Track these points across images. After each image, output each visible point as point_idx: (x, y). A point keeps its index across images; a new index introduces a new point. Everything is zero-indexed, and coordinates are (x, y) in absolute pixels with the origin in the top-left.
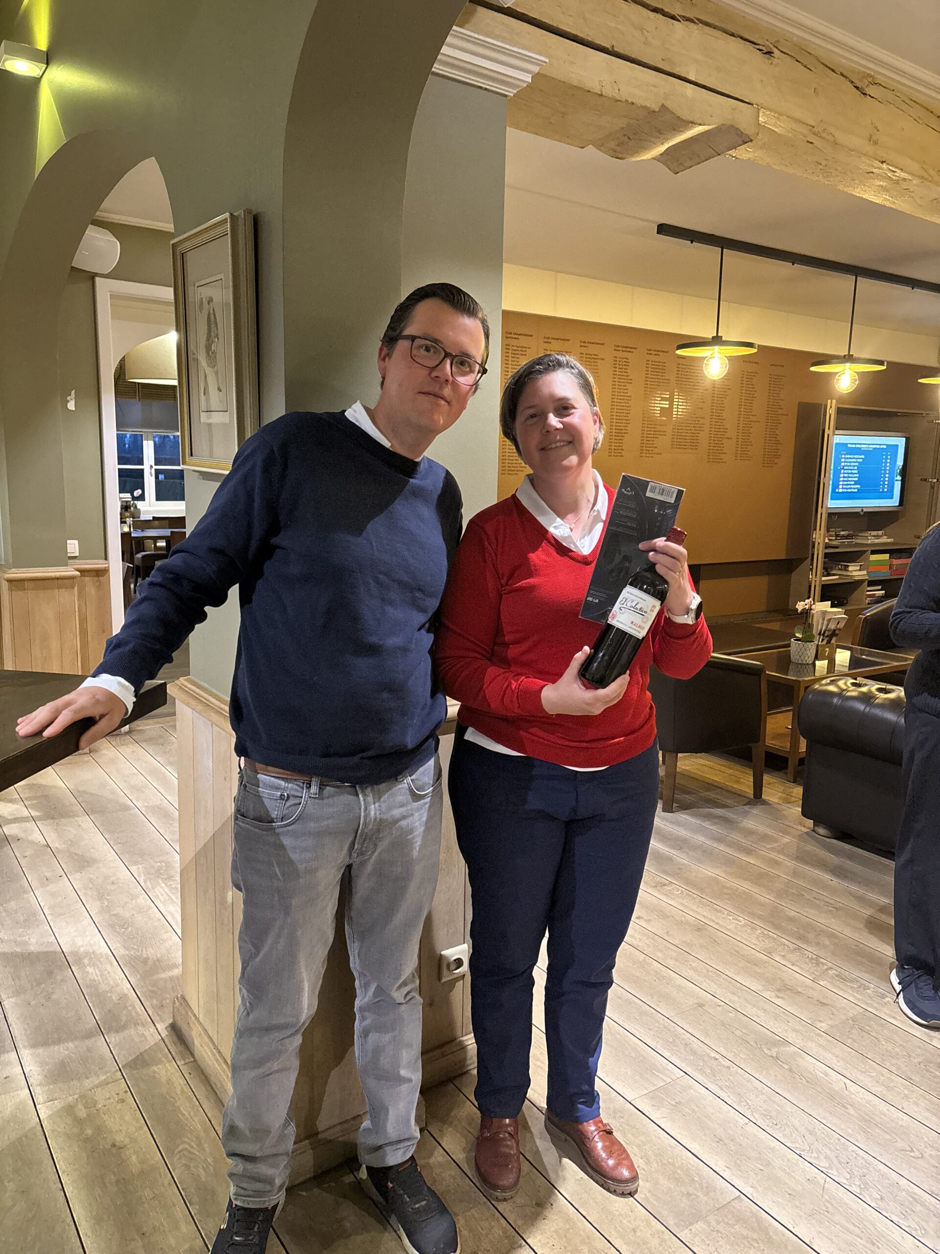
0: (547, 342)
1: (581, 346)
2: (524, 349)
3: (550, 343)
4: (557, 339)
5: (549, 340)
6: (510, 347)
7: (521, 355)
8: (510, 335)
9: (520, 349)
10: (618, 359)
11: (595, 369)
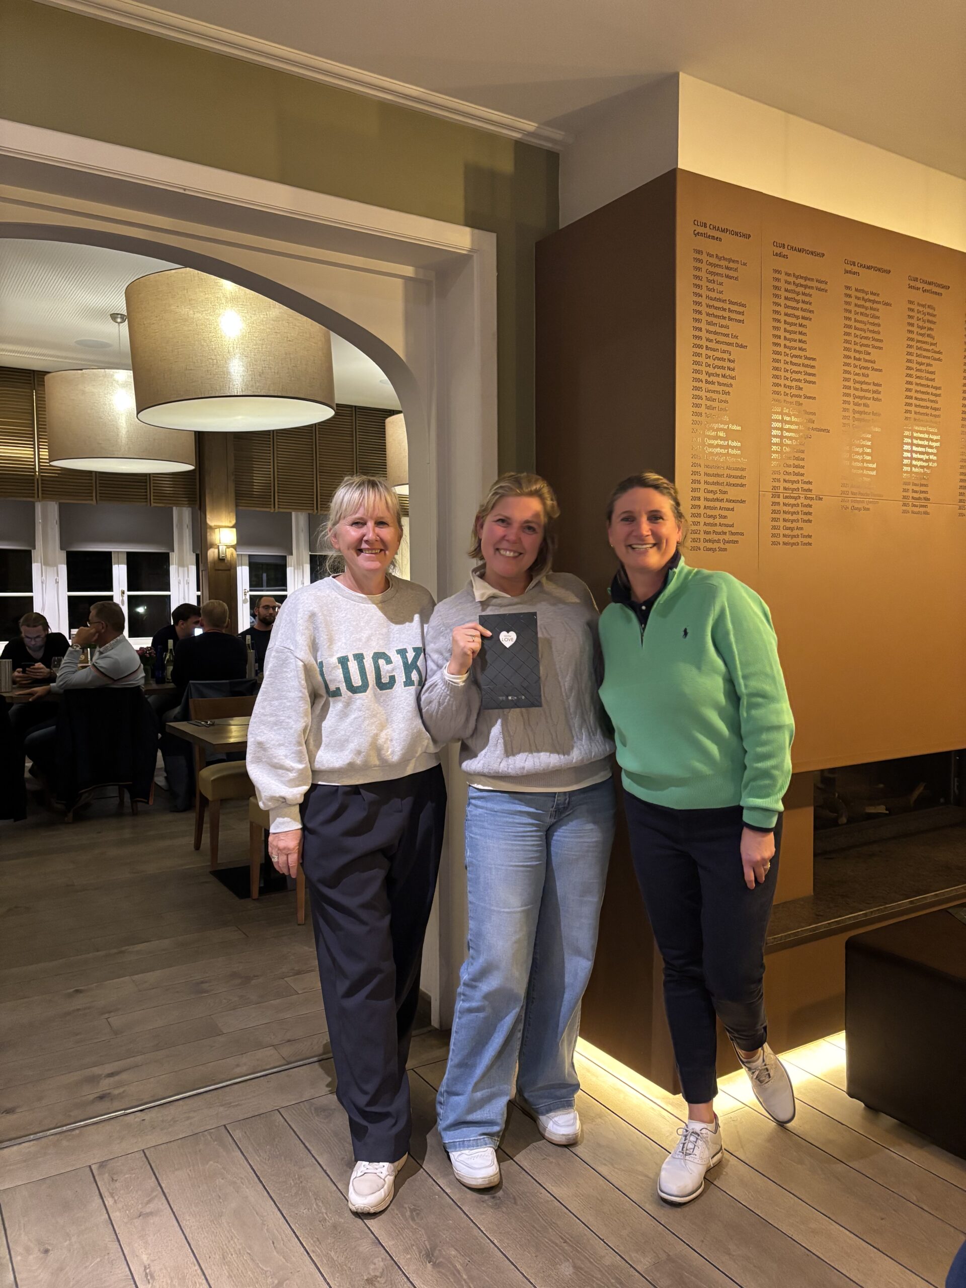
0: (779, 255)
1: (847, 272)
2: (732, 265)
3: (785, 256)
4: (801, 251)
5: (786, 252)
6: (704, 257)
7: (727, 277)
8: (701, 230)
9: (724, 263)
10: (916, 308)
11: (874, 324)
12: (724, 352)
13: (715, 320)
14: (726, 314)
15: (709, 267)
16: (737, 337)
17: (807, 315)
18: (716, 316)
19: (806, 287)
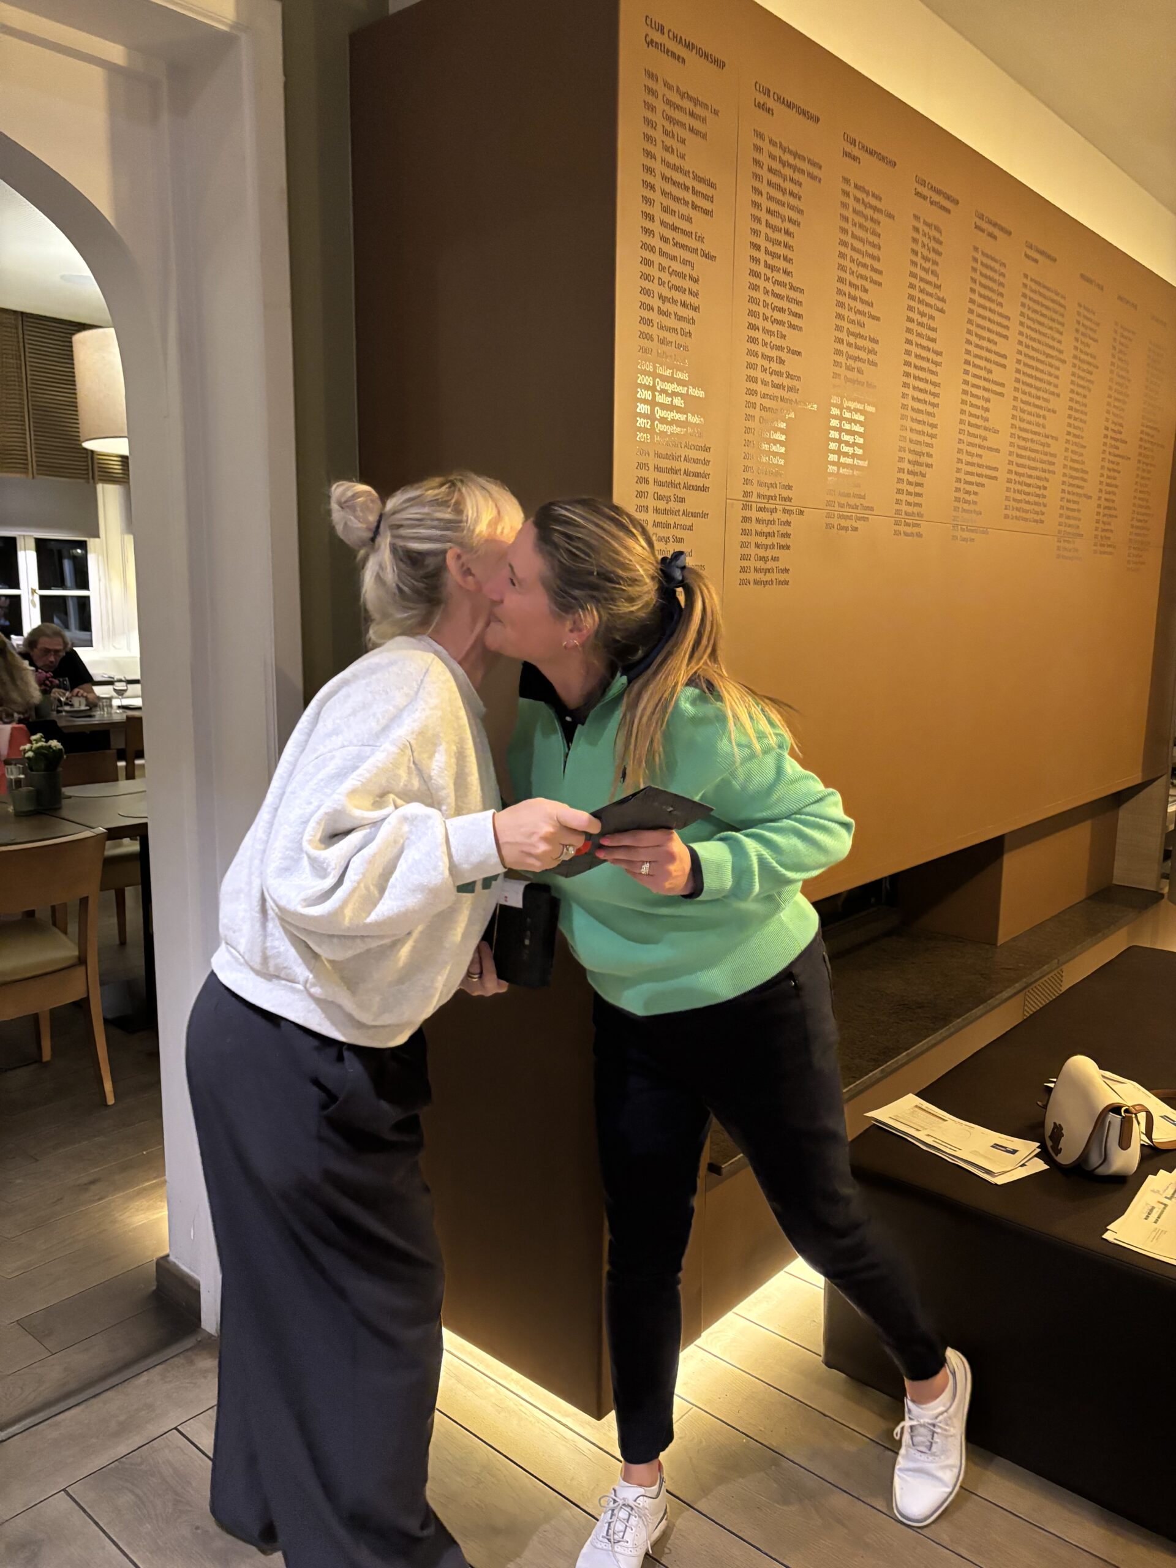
0: (762, 106)
1: (846, 154)
2: (698, 110)
3: (769, 111)
4: (790, 105)
5: (771, 103)
6: (659, 87)
7: (692, 130)
8: (657, 37)
9: (687, 104)
10: (921, 226)
11: (873, 245)
12: (685, 262)
13: (674, 206)
14: (689, 197)
15: (667, 108)
16: (701, 239)
17: (795, 216)
18: (676, 199)
19: (795, 168)
